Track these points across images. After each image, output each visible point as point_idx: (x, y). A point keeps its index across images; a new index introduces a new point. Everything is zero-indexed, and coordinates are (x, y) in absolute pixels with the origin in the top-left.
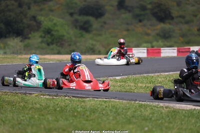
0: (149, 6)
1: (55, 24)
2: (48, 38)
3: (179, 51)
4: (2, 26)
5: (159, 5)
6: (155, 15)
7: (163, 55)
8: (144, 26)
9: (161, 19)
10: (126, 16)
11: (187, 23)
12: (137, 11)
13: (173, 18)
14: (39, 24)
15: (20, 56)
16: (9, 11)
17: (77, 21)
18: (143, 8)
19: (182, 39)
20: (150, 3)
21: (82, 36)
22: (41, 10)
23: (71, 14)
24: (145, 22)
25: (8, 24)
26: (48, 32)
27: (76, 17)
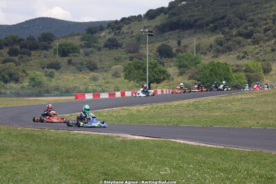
0: (85, 63)
1: (36, 75)
2: (33, 83)
3: (109, 95)
4: (7, 76)
5: (90, 62)
6: (88, 67)
7: (101, 97)
8: (83, 73)
9: (92, 70)
10: (73, 68)
11: (106, 71)
12: (79, 66)
13: (98, 69)
14: (27, 75)
15: (25, 99)
16: (11, 68)
17: (46, 72)
18: (82, 64)
19: (104, 81)
20: (85, 61)
21: (51, 81)
22: (26, 66)
23: (43, 68)
24: (83, 71)
25: (11, 75)
26: (33, 79)
27: (46, 69)
